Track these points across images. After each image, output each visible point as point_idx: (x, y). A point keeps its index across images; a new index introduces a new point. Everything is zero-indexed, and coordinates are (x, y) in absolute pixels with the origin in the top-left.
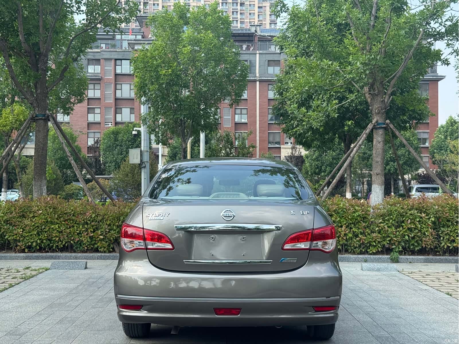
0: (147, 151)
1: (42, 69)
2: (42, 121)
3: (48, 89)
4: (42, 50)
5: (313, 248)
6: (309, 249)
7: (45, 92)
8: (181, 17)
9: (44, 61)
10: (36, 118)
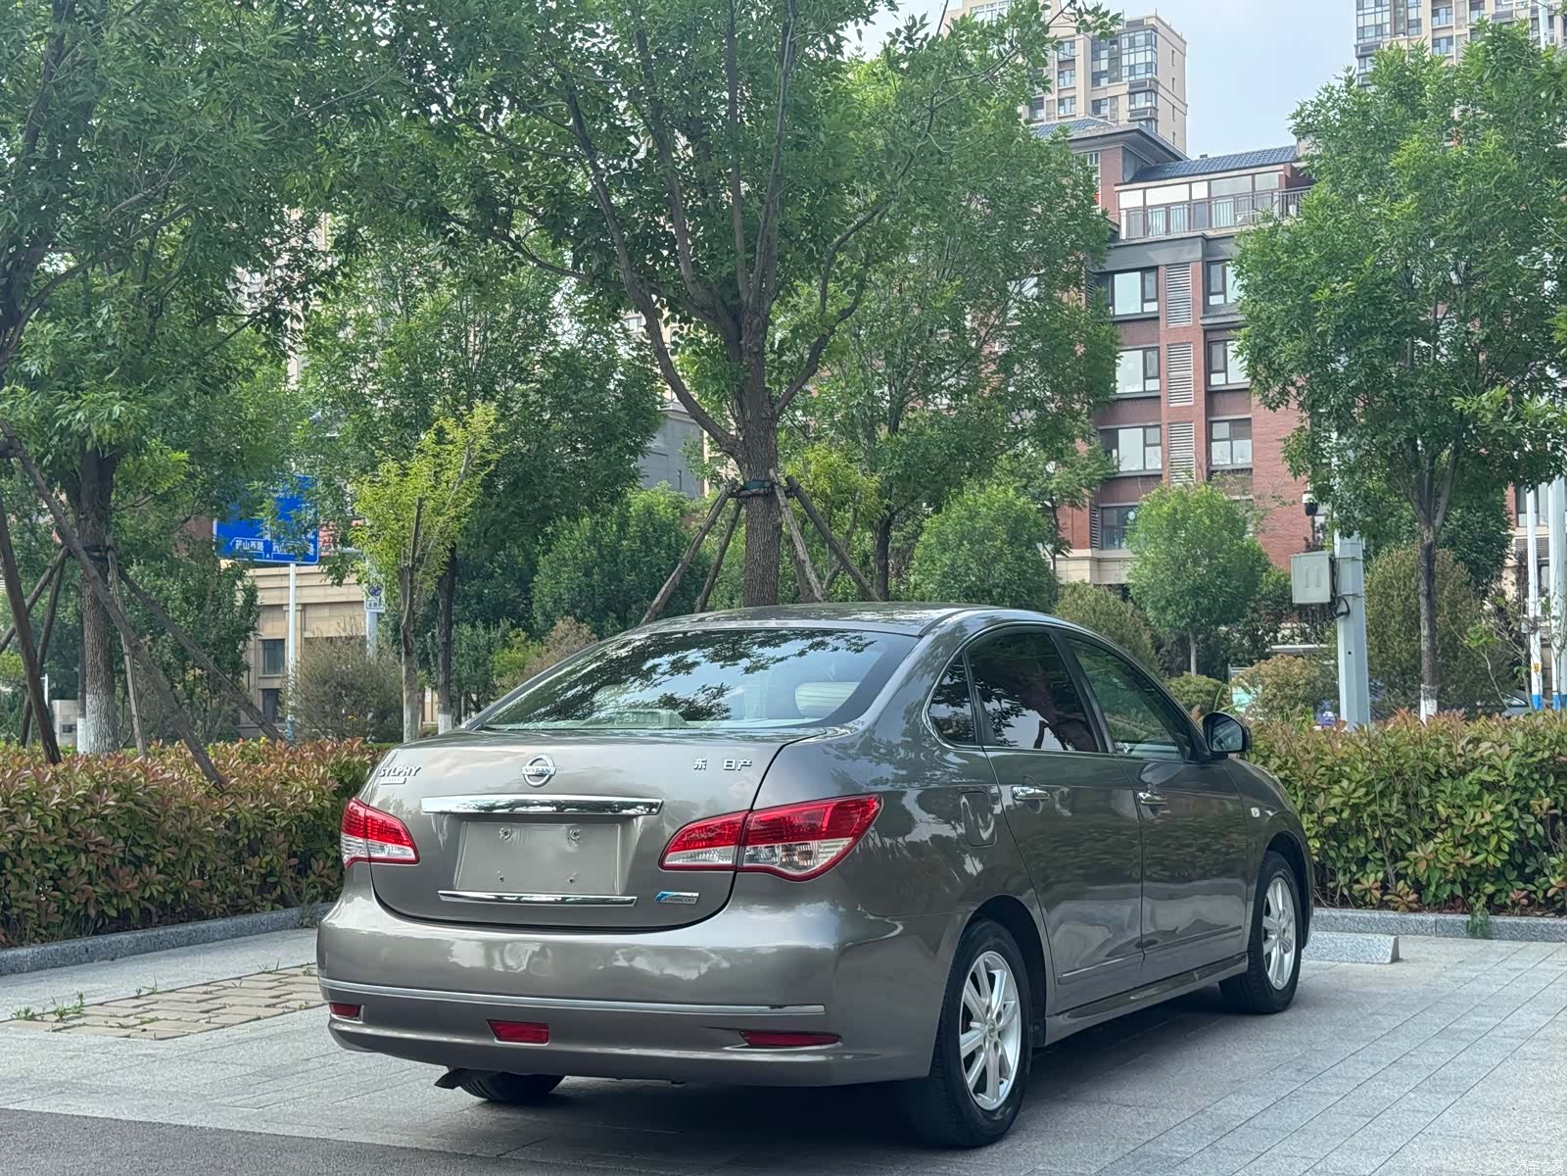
0: (1354, 559)
1: (751, 353)
2: (760, 501)
3: (776, 407)
4: (744, 297)
5: (745, 865)
6: (736, 869)
7: (763, 415)
8: (1400, 97)
9: (754, 327)
10: (743, 493)
